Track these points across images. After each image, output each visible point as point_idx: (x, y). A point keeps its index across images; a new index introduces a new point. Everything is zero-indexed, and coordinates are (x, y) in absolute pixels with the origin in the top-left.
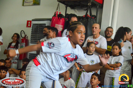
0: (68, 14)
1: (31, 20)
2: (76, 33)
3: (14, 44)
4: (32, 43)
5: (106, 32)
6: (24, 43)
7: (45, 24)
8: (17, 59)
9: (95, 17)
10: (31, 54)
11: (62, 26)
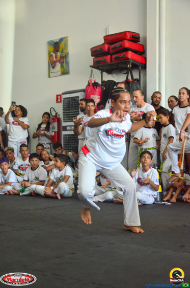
0: (104, 81)
1: (61, 94)
2: (120, 104)
3: (44, 126)
4: (65, 122)
5: (152, 98)
6: (56, 123)
7: (78, 97)
8: (49, 144)
9: (138, 81)
10: (65, 135)
11: (99, 97)
